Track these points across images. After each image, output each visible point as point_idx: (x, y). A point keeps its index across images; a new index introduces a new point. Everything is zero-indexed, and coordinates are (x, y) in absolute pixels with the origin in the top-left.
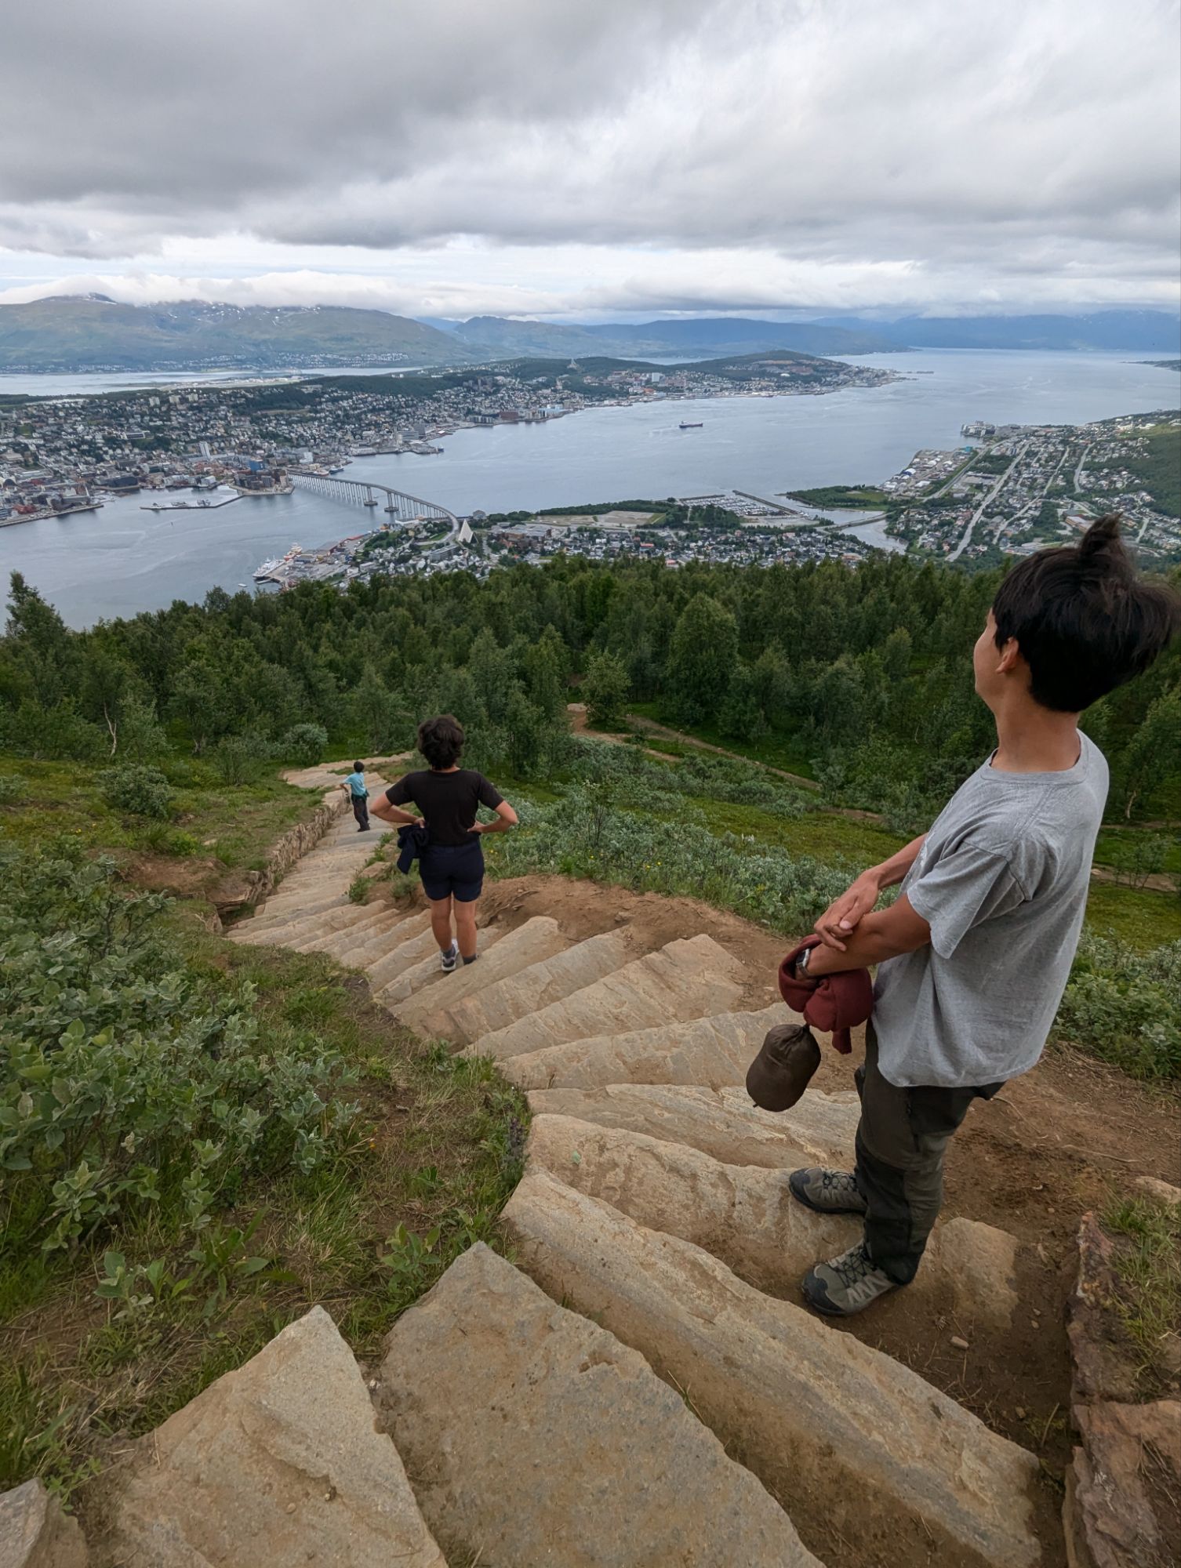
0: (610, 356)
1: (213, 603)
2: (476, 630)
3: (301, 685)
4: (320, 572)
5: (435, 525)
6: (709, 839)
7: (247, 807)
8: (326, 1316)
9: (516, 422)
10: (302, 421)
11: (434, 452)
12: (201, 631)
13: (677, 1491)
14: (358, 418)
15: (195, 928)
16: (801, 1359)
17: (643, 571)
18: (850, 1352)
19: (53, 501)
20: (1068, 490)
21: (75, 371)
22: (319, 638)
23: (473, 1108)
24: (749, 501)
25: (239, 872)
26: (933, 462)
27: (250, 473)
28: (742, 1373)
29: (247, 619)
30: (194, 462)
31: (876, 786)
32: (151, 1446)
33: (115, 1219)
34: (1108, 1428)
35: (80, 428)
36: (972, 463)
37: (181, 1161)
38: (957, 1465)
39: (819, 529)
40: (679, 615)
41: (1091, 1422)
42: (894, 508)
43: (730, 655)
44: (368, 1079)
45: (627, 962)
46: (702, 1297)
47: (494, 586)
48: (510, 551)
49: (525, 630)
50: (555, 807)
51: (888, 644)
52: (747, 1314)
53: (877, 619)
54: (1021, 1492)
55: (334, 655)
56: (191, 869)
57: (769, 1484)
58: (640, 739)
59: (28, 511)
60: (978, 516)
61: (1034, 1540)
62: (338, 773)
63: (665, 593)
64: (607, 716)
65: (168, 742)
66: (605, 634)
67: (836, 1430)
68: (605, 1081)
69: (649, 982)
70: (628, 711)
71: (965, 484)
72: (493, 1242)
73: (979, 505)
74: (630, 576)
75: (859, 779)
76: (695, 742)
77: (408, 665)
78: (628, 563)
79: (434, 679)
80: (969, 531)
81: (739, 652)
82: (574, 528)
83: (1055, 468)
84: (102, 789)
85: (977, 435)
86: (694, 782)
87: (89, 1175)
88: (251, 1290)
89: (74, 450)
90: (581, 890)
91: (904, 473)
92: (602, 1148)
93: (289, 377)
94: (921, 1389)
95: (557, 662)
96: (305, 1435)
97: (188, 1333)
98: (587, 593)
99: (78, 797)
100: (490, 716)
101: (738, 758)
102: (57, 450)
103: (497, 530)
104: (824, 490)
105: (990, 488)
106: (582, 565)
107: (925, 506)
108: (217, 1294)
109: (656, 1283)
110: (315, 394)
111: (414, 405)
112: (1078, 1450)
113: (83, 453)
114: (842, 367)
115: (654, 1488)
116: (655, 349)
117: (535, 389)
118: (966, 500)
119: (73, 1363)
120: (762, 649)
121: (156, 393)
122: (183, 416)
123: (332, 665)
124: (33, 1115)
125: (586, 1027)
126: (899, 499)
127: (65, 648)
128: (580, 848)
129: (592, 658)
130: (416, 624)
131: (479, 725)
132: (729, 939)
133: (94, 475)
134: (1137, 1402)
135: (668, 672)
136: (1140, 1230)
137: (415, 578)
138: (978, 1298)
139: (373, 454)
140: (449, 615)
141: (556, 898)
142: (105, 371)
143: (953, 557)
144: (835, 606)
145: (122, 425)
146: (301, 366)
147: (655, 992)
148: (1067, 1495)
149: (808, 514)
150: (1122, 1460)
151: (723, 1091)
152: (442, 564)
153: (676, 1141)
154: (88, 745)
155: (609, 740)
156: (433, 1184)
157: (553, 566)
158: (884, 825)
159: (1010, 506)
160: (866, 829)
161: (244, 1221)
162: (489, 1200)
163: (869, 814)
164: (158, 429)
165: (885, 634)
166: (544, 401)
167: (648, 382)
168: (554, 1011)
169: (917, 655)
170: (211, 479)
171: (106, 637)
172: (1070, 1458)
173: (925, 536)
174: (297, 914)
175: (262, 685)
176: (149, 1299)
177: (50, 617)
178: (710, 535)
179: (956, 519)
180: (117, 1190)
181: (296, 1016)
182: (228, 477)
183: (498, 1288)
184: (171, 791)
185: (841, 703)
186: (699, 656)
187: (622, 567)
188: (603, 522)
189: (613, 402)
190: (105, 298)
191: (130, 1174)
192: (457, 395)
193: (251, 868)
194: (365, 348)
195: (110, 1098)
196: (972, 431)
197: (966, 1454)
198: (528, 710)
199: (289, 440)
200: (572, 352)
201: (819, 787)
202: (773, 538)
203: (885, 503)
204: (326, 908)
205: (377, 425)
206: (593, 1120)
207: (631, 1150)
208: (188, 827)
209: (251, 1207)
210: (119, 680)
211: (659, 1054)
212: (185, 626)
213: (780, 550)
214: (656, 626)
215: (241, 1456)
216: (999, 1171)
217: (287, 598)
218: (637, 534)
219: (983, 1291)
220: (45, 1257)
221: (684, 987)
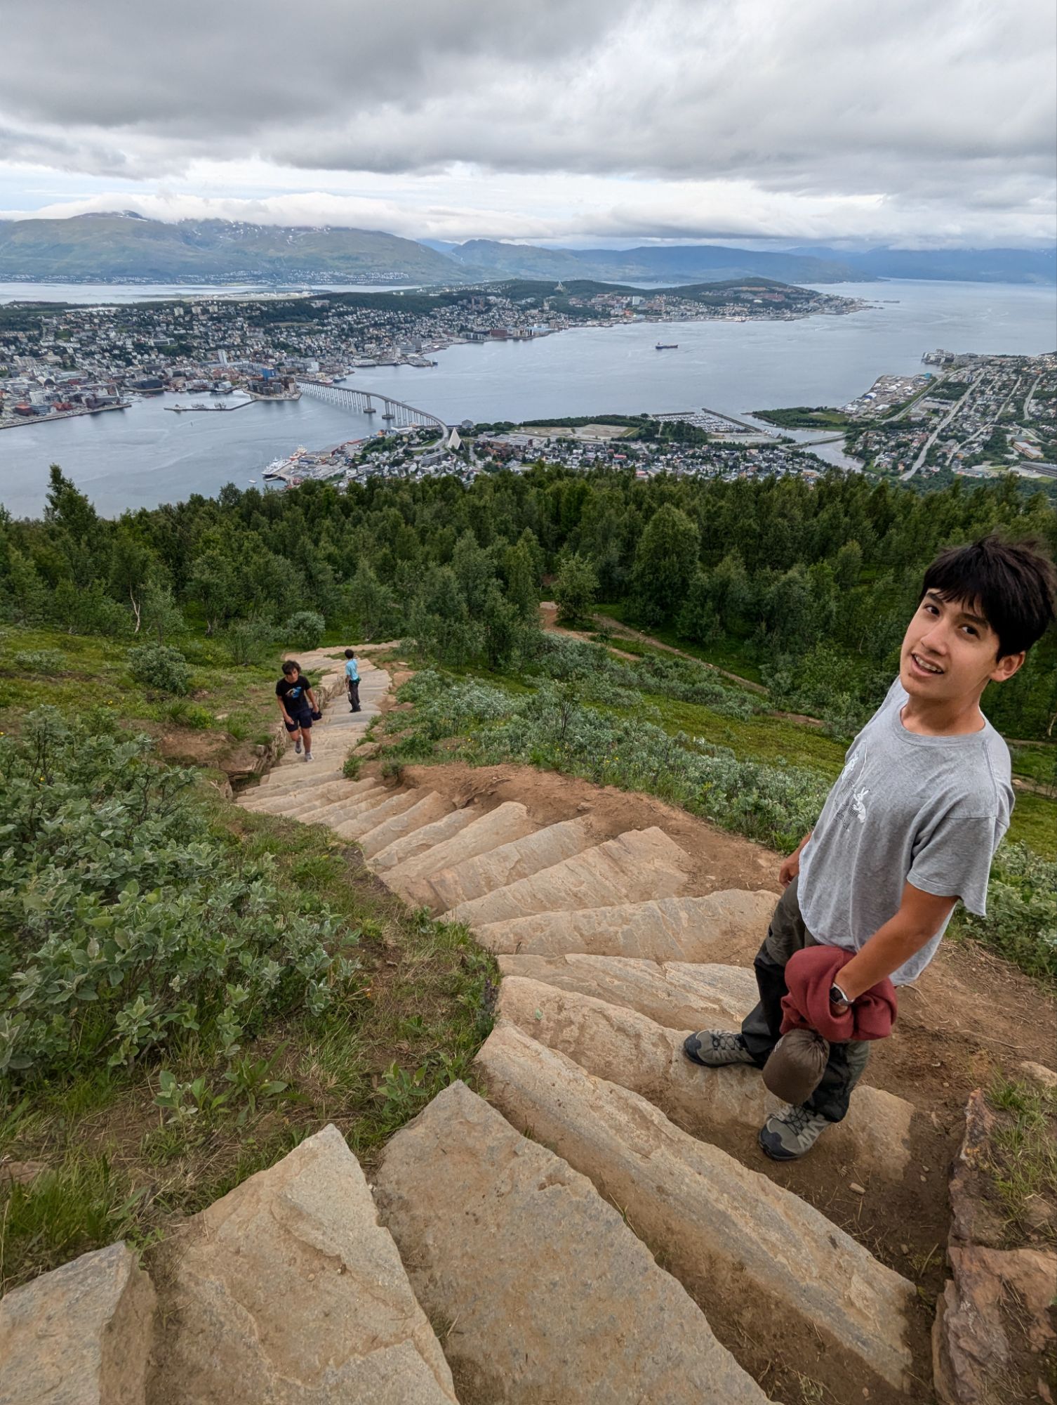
0: (594, 280)
1: (226, 497)
2: (460, 531)
3: (302, 575)
4: (322, 472)
5: (427, 432)
6: (663, 736)
7: (253, 686)
8: (338, 1133)
9: (505, 340)
10: (310, 333)
11: (429, 365)
12: (215, 522)
13: (614, 1289)
14: (361, 332)
15: (212, 795)
16: (722, 1192)
17: (615, 481)
18: (763, 1190)
19: (87, 400)
20: (1018, 417)
21: (109, 282)
22: (320, 533)
23: (451, 967)
24: (716, 419)
25: (247, 746)
26: (894, 387)
27: (263, 380)
28: (671, 1200)
29: (256, 514)
30: (213, 368)
31: (820, 694)
32: (201, 1222)
33: (162, 1043)
34: (976, 1268)
35: (112, 334)
36: (931, 389)
37: (215, 998)
38: (847, 1287)
39: (780, 447)
40: (646, 523)
41: (961, 1261)
42: (853, 429)
43: (692, 562)
44: (365, 937)
45: (586, 847)
46: (641, 1136)
47: (478, 491)
48: (494, 458)
49: (504, 532)
50: (527, 700)
51: (840, 555)
52: (678, 1153)
53: (831, 532)
54: (900, 1312)
55: (332, 549)
56: (206, 741)
57: (690, 1289)
58: (604, 638)
59: (65, 408)
60: (933, 439)
61: (907, 1350)
62: (334, 657)
63: (635, 502)
64: (575, 615)
65: (185, 622)
66: (577, 539)
67: (748, 1251)
68: (563, 950)
69: (606, 867)
70: (594, 611)
71: (923, 409)
72: (469, 1080)
73: (935, 428)
74: (603, 486)
75: (805, 687)
76: (655, 643)
77: (399, 561)
78: (601, 473)
79: (422, 574)
80: (923, 453)
81: (700, 559)
82: (553, 439)
83: (1007, 395)
84: (129, 665)
85: (937, 362)
86: (652, 681)
87: (145, 1008)
88: (274, 1106)
89: (107, 354)
90: (548, 780)
91: (865, 396)
92: (561, 1008)
93: (300, 292)
94: (823, 1225)
95: (532, 563)
96: (321, 1224)
97: (225, 1138)
98: (563, 500)
99: (108, 671)
100: (470, 611)
101: (694, 660)
102: (91, 354)
103: (482, 438)
104: (788, 410)
105: (946, 413)
106: (559, 473)
107: (883, 428)
108: (247, 1109)
109: (602, 1123)
110: (323, 309)
111: (412, 321)
112: (949, 1282)
113: (115, 357)
114: (812, 295)
115: (595, 1284)
116: (634, 274)
117: (524, 309)
118: (923, 424)
119: (136, 1155)
120: (721, 557)
121: (180, 304)
122: (204, 325)
123: (330, 558)
124: (99, 957)
125: (549, 902)
126: (859, 421)
127: (97, 534)
128: (547, 740)
129: (563, 561)
130: (406, 524)
131: (459, 619)
132: (678, 832)
133: (124, 377)
134: (1002, 1248)
135: (633, 577)
136: (1019, 1108)
137: (407, 481)
138: (875, 1153)
139: (374, 366)
140: (437, 516)
141: (526, 786)
142: (135, 283)
143: (906, 476)
144: (792, 519)
145: (149, 333)
146: (312, 281)
147: (610, 875)
148: (937, 1317)
149: (772, 432)
150: (985, 1294)
151: (666, 965)
152: (432, 468)
153: (623, 1006)
154: (115, 623)
155: (577, 638)
156: (419, 1030)
157: (533, 475)
158: (826, 731)
159: (964, 430)
160: (808, 733)
161: (265, 1051)
162: (465, 1046)
163: (811, 720)
164: (181, 337)
165: (838, 546)
166: (531, 321)
167: (629, 305)
168: (521, 886)
169: (866, 566)
170: (228, 384)
171: (132, 526)
172: (942, 1289)
173: (881, 456)
174: (298, 784)
175: (269, 574)
176: (194, 1110)
177: (85, 507)
178: (679, 449)
179: (912, 441)
180: (166, 1021)
181: (302, 879)
182: (242, 383)
183: (474, 1118)
184: (188, 669)
185: (792, 611)
186: (663, 562)
187: (596, 477)
188: (580, 434)
189: (595, 323)
190: (136, 215)
191: (176, 1008)
192: (452, 313)
193: (258, 742)
194: (369, 267)
195: (160, 947)
196: (933, 358)
197: (855, 1278)
198: (504, 607)
199: (298, 350)
200: (559, 275)
201: (766, 692)
202: (738, 454)
203: (845, 424)
204: (323, 781)
205: (378, 339)
206: (553, 984)
207: (585, 1011)
208: (203, 703)
209: (271, 1040)
210: (144, 565)
211: (612, 929)
212: (202, 518)
213: (743, 465)
214: (625, 532)
215: (271, 1236)
216: (903, 1048)
217: (292, 495)
218: (611, 446)
219: (881, 1149)
220: (109, 1071)
221: (636, 872)
